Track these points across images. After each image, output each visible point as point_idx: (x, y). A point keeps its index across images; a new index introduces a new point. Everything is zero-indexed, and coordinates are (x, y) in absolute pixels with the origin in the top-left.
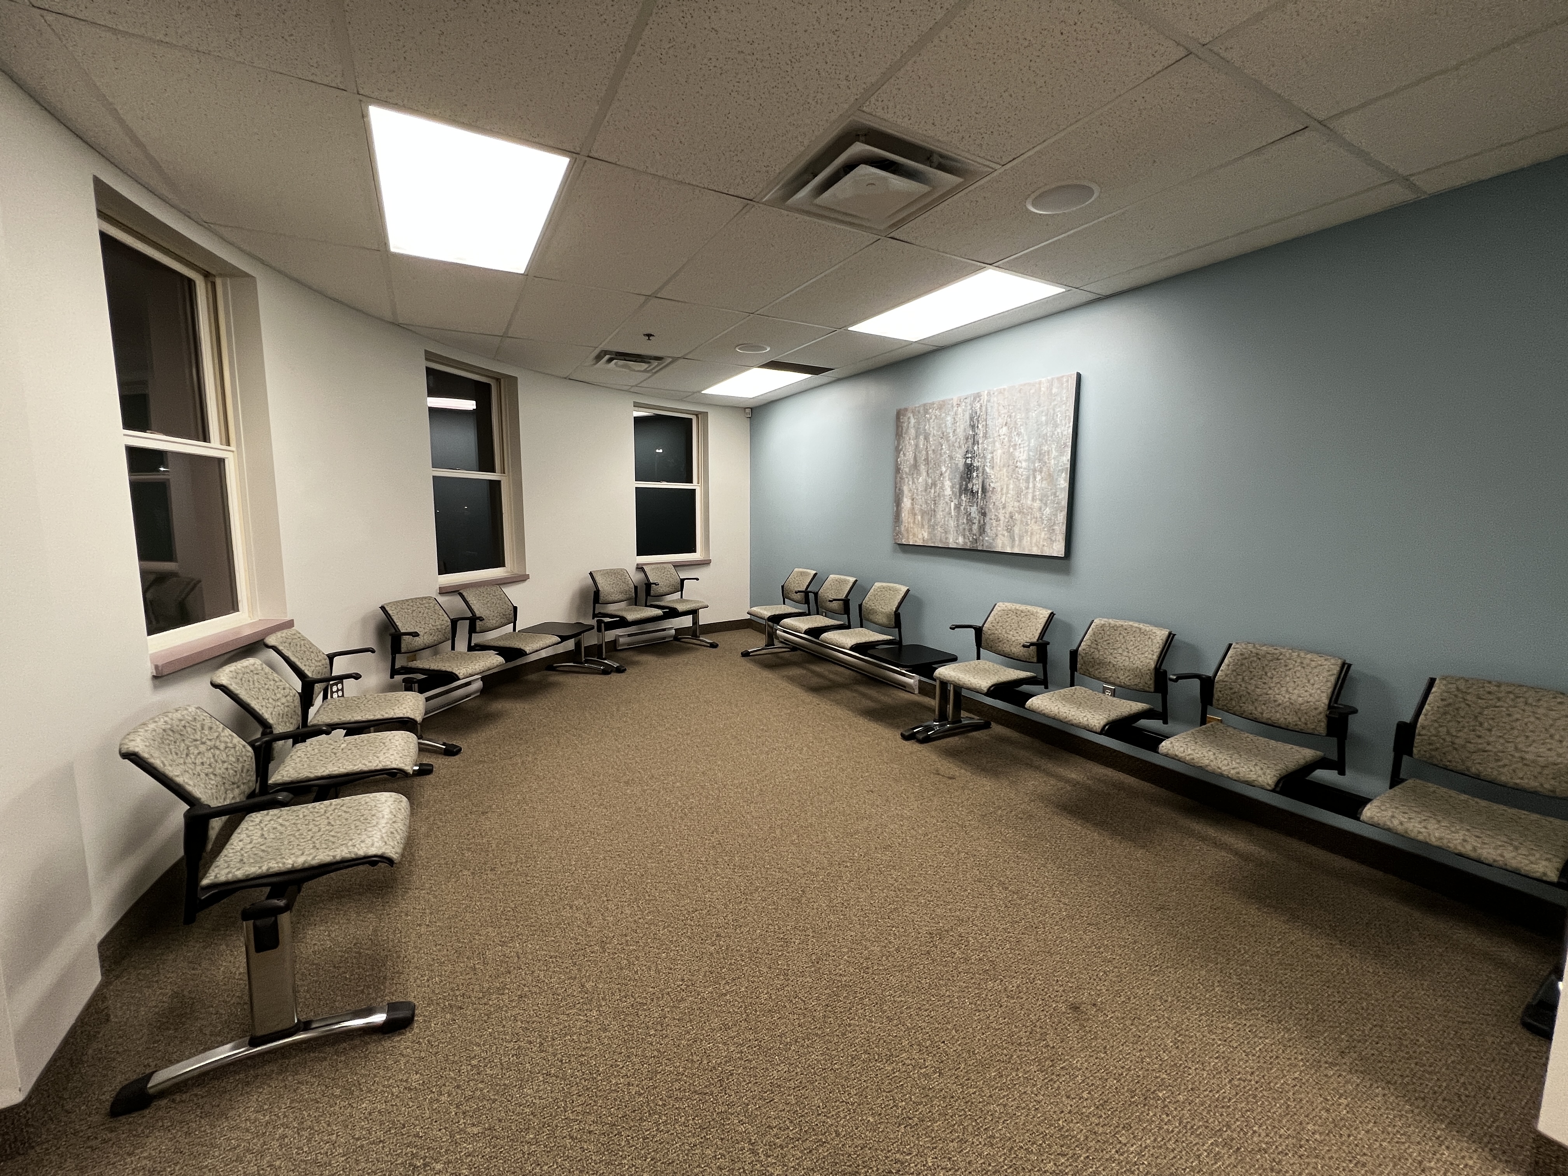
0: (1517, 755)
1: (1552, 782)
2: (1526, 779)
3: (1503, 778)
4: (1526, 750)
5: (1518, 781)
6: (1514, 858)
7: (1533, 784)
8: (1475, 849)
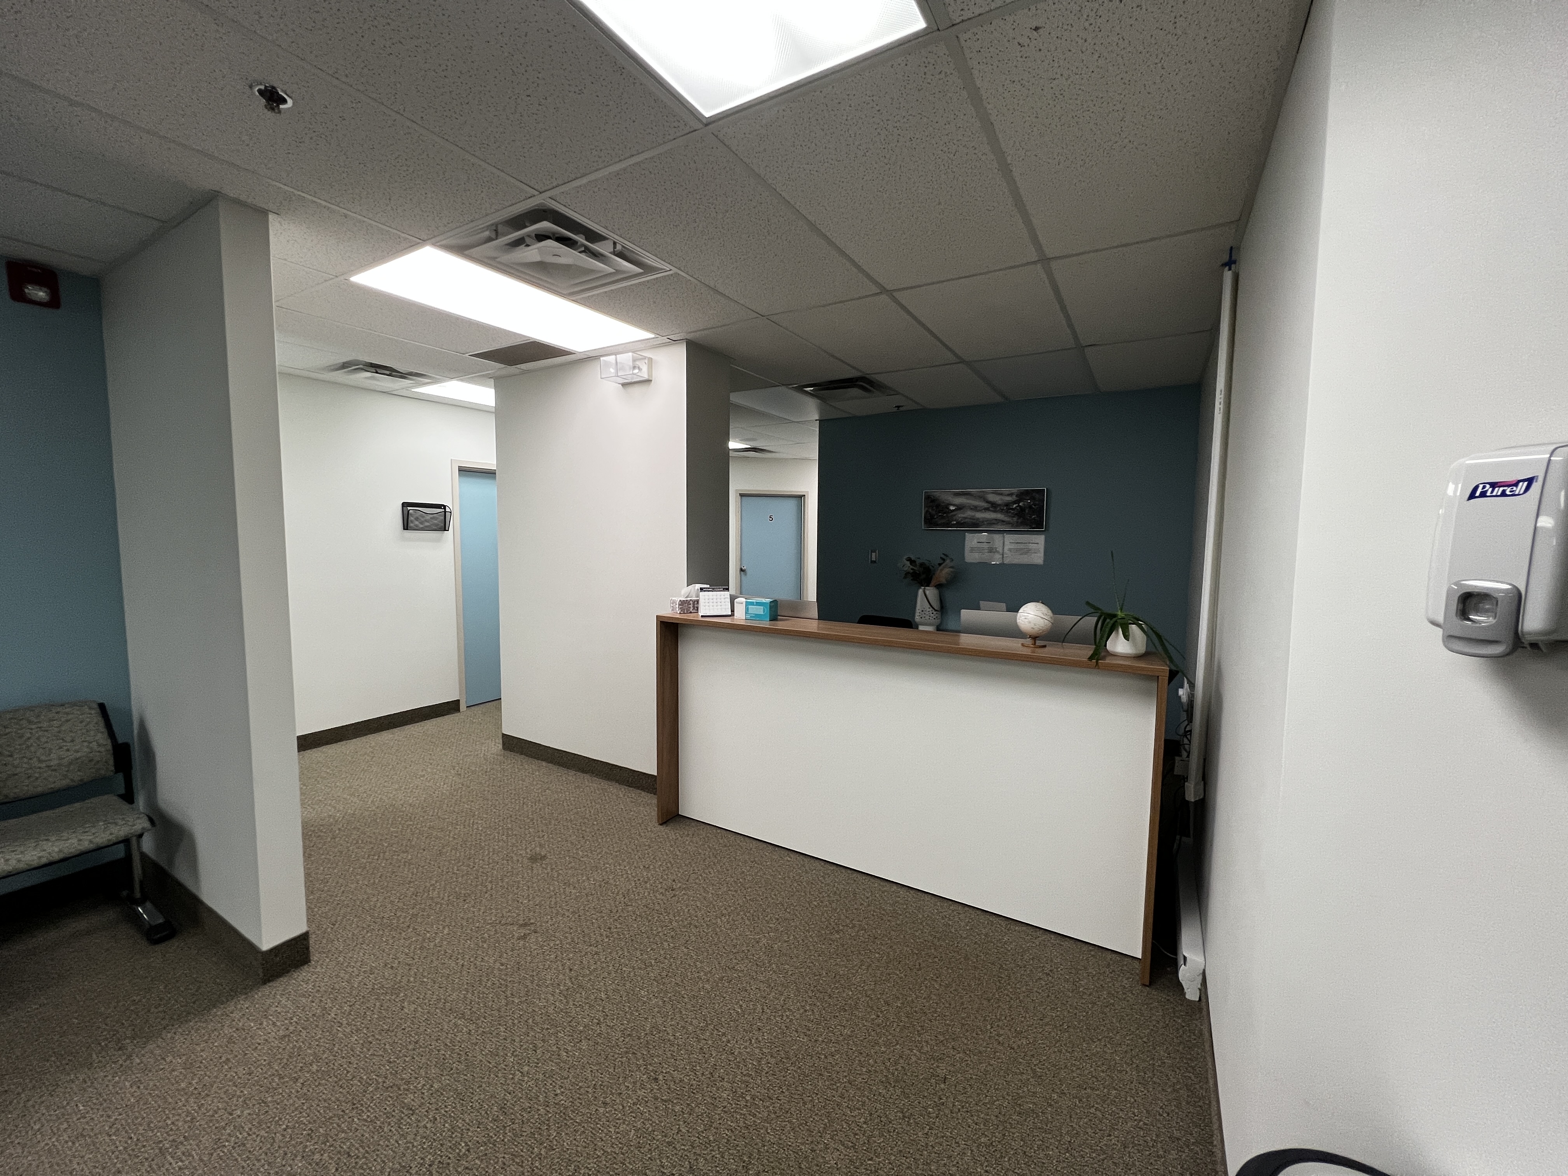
0: (43, 765)
1: (79, 773)
2: (57, 782)
3: (40, 789)
4: (49, 758)
5: (52, 786)
6: (119, 831)
7: (65, 783)
8: (91, 842)
